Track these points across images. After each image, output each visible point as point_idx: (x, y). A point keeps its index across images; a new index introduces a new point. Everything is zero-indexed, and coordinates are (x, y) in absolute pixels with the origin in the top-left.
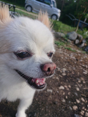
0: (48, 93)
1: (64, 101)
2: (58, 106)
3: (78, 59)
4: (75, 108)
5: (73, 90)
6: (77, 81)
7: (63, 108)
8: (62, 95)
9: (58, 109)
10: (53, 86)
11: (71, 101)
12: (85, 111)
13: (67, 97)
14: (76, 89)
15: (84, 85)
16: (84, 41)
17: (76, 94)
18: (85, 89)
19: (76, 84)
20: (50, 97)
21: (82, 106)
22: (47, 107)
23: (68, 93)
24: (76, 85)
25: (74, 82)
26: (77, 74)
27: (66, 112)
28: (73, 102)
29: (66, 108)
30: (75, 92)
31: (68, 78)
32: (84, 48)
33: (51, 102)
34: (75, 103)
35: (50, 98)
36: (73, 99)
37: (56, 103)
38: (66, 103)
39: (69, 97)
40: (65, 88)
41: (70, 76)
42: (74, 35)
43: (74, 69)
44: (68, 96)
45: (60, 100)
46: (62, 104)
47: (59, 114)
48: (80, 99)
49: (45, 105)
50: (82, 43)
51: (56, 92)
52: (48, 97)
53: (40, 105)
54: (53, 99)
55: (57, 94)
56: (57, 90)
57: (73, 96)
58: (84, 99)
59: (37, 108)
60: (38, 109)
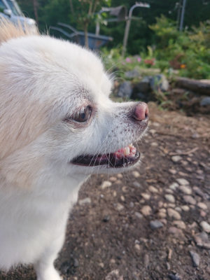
0: (83, 207)
1: (120, 207)
2: (114, 223)
4: (147, 210)
5: (128, 179)
7: (124, 221)
8: (112, 199)
9: (117, 228)
10: (87, 190)
11: (134, 202)
13: (123, 198)
14: (133, 176)
17: (137, 184)
18: (148, 168)
20: (91, 212)
21: (158, 201)
22: (93, 235)
23: (121, 189)
27: (132, 227)
28: (138, 201)
29: (130, 218)
30: (134, 181)
33: (98, 222)
34: (142, 201)
35: (92, 215)
36: (136, 197)
37: (108, 218)
38: (127, 208)
39: (127, 195)
40: (113, 182)
44: (124, 194)
45: (113, 209)
46: (120, 215)
47: (124, 237)
48: (147, 191)
49: (88, 234)
51: (98, 198)
52: (87, 216)
53: (76, 239)
54: (98, 214)
55: (102, 201)
56: (100, 192)
57: (133, 190)
58: (155, 187)
59: (74, 247)
60: (76, 249)
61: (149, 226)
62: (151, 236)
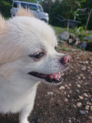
0: (49, 96)
1: (66, 100)
2: (62, 107)
3: (74, 57)
4: (79, 104)
5: (74, 87)
6: (77, 78)
7: (66, 107)
8: (63, 95)
10: (53, 88)
11: (74, 99)
12: (90, 106)
13: (69, 96)
14: (77, 87)
15: (84, 80)
16: (77, 39)
17: (78, 91)
18: (86, 84)
19: (76, 81)
20: (52, 99)
21: (87, 101)
22: (50, 110)
23: (69, 91)
24: (76, 83)
25: (73, 79)
26: (75, 72)
27: (70, 111)
28: (76, 99)
29: (70, 106)
30: (77, 89)
31: (67, 78)
32: (79, 45)
33: (54, 105)
34: (78, 100)
35: (52, 101)
36: (76, 97)
37: (59, 104)
38: (69, 101)
39: (71, 95)
40: (66, 87)
41: (69, 74)
42: (66, 35)
43: (72, 67)
44: (70, 94)
45: (63, 100)
46: (65, 104)
47: (64, 115)
48: (82, 95)
49: (48, 109)
50: (75, 41)
51: (57, 93)
52: (49, 100)
53: (42, 110)
54: (55, 101)
55: (58, 95)
56: (58, 91)
57: (75, 93)
58: (87, 94)
59: (40, 113)
60: (40, 114)
61: (79, 112)
62: (78, 118)
